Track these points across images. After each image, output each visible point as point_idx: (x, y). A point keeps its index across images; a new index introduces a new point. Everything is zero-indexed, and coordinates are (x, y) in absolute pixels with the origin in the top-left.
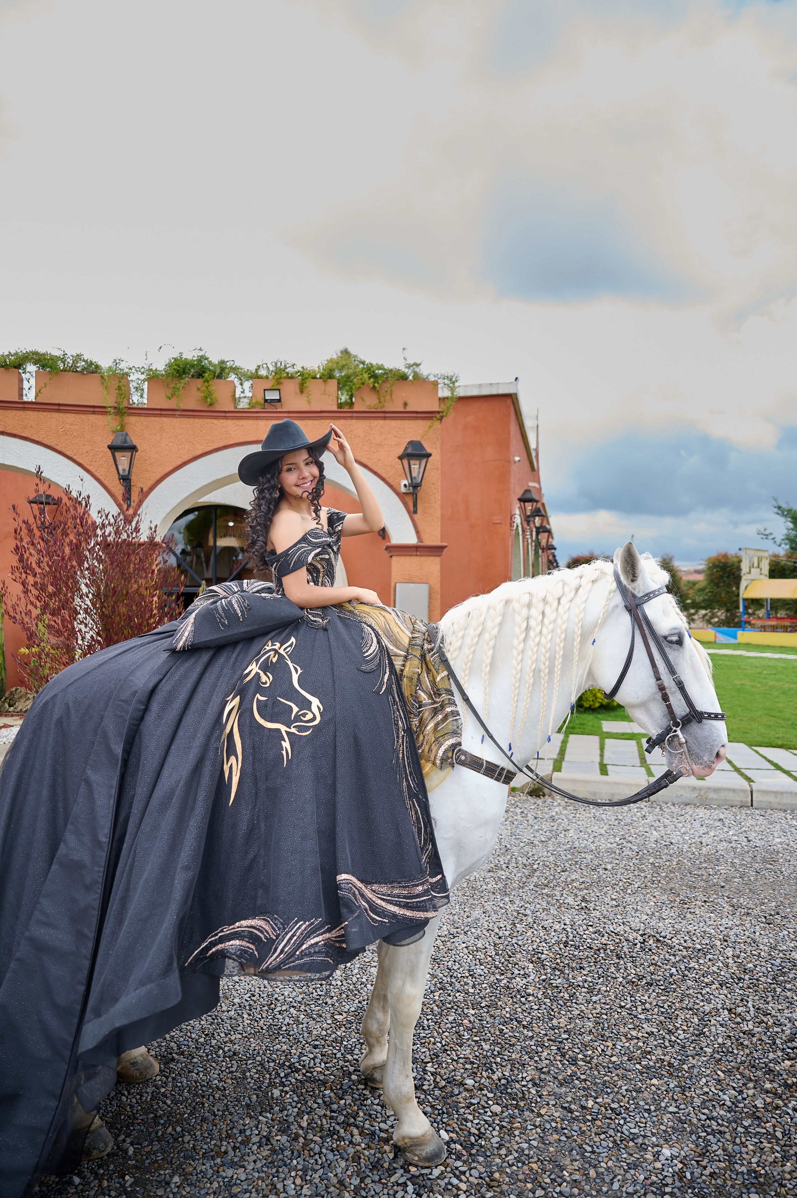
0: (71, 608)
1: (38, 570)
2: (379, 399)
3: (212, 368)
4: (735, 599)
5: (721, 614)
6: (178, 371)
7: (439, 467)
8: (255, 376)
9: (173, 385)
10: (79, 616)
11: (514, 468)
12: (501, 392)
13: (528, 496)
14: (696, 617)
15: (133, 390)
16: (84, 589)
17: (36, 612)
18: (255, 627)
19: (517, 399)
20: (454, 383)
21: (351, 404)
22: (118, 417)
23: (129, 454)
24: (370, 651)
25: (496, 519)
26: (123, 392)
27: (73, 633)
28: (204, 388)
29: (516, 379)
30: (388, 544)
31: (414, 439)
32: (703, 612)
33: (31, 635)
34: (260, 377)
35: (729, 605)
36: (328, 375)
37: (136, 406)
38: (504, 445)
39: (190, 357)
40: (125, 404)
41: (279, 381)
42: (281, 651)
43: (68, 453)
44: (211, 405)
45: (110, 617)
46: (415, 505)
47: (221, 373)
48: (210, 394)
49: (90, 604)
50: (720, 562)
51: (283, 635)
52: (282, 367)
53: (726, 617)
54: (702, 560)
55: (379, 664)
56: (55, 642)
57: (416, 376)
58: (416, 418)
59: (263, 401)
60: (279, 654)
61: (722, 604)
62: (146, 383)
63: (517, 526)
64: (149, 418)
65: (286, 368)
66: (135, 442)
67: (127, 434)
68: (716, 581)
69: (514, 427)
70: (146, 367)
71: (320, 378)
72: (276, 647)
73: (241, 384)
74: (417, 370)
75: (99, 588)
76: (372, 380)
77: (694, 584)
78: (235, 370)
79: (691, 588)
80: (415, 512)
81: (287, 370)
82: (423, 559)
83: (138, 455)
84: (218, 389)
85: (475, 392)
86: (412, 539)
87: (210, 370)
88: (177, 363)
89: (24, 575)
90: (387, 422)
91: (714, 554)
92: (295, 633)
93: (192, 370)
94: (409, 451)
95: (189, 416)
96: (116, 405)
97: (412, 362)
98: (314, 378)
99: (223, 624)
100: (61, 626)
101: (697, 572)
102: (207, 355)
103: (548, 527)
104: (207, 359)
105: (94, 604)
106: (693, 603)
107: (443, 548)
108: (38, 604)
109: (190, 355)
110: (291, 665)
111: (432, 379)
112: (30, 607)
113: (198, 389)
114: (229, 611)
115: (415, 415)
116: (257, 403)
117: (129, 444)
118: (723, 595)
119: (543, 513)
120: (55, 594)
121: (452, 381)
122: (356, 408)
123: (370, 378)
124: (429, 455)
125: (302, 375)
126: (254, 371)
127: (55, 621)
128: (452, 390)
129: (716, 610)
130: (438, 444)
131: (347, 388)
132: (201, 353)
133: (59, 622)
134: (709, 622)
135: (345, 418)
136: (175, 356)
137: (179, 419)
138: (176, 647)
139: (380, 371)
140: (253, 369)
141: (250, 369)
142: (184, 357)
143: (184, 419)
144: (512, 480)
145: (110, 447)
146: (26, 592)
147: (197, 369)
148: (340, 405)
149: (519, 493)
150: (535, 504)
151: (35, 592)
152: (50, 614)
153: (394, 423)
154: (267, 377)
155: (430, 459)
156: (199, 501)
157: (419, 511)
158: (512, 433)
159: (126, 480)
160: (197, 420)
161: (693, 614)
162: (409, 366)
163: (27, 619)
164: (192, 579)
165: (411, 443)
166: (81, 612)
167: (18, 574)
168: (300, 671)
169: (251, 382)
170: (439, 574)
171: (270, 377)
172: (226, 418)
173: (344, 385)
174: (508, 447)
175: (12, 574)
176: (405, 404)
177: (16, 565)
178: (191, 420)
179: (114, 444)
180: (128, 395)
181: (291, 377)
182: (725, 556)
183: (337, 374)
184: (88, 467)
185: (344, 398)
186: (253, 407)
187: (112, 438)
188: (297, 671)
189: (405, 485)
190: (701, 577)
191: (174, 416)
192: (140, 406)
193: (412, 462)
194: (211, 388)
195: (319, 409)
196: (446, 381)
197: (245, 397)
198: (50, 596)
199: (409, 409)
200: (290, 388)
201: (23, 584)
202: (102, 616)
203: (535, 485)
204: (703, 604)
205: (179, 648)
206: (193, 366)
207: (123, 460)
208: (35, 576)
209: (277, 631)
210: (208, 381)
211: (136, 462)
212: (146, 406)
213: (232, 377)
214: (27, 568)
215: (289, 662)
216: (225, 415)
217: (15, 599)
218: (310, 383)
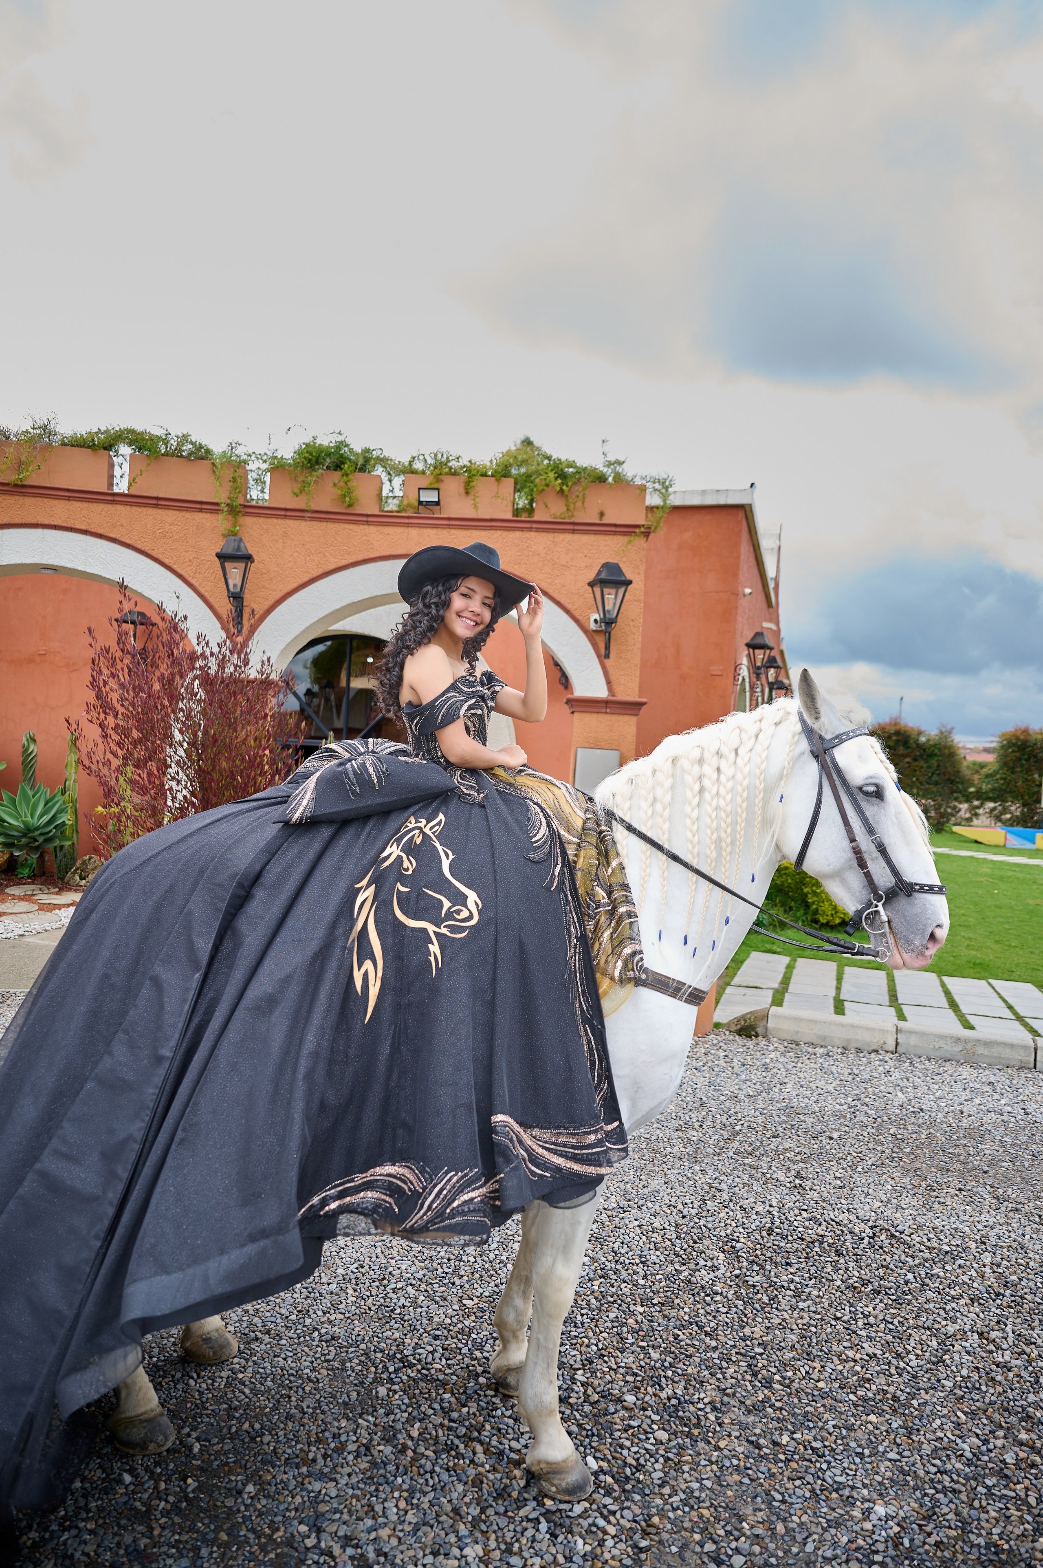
0: (159, 759)
1: (121, 710)
2: (567, 506)
3: (353, 458)
4: (1036, 789)
5: (1016, 809)
6: (310, 461)
7: (642, 598)
8: (409, 470)
9: (301, 478)
10: (170, 770)
11: (743, 602)
12: (731, 501)
13: (759, 641)
14: (981, 811)
15: (252, 482)
16: (178, 736)
17: (116, 763)
18: (395, 798)
19: (751, 511)
20: (667, 488)
21: (531, 511)
22: (230, 518)
23: (242, 565)
24: (539, 836)
25: (715, 669)
26: (239, 484)
27: (161, 792)
28: (342, 484)
29: (752, 485)
30: (570, 696)
31: (611, 561)
32: (991, 805)
33: (109, 791)
34: (414, 472)
35: (1027, 798)
36: (502, 472)
37: (254, 503)
38: (731, 572)
39: (325, 443)
40: (241, 501)
41: (438, 478)
42: (427, 830)
43: (167, 561)
44: (350, 506)
45: (208, 773)
46: (607, 647)
47: (364, 465)
48: (350, 492)
49: (184, 755)
50: (1018, 739)
51: (430, 810)
52: (444, 459)
53: (1022, 812)
54: (993, 735)
55: (550, 853)
56: (138, 801)
57: (618, 478)
58: (615, 533)
59: (416, 504)
60: (424, 834)
61: (1017, 796)
62: (269, 474)
63: (744, 679)
64: (269, 520)
65: (448, 461)
66: (251, 551)
67: (241, 540)
68: (1011, 765)
69: (745, 549)
70: (270, 454)
71: (492, 476)
72: (422, 825)
73: (390, 481)
74: (619, 469)
75: (195, 735)
76: (559, 481)
77: (982, 766)
78: (383, 461)
79: (977, 772)
80: (607, 656)
81: (450, 464)
82: (615, 718)
83: (253, 567)
84: (361, 485)
85: (696, 501)
86: (600, 692)
87: (350, 460)
88: (310, 449)
89: (102, 715)
90: (577, 537)
91: (1010, 728)
92: (443, 808)
93: (328, 460)
94: (603, 576)
95: (321, 520)
96: (229, 501)
97: (613, 459)
98: (484, 475)
99: (354, 793)
100: (147, 782)
101: (987, 750)
102: (348, 441)
103: (786, 681)
104: (347, 446)
105: (189, 756)
106: (977, 792)
107: (640, 705)
108: (120, 752)
109: (326, 440)
110: (440, 848)
111: (638, 481)
112: (109, 756)
113: (335, 485)
114: (362, 776)
115: (613, 529)
116: (409, 505)
117: (243, 552)
118: (1020, 783)
119: (780, 663)
120: (140, 741)
121: (665, 486)
122: (537, 517)
123: (556, 479)
124: (629, 583)
125: (469, 470)
126: (407, 464)
127: (139, 775)
128: (665, 497)
129: (1009, 804)
130: (642, 568)
131: (526, 490)
132: (340, 438)
133: (145, 776)
134: (998, 819)
135: (522, 529)
136: (307, 441)
137: (308, 523)
138: (291, 819)
139: (571, 470)
140: (406, 460)
141: (402, 461)
142: (318, 442)
143: (314, 523)
144: (740, 619)
145: (219, 556)
146: (105, 736)
147: (334, 458)
148: (517, 512)
149: (748, 636)
150: (768, 651)
151: (116, 737)
152: (134, 766)
153: (585, 538)
154: (423, 472)
155: (630, 587)
156: (331, 628)
157: (612, 655)
158: (742, 557)
159: (237, 598)
160: (330, 525)
161: (978, 807)
162: (609, 464)
163: (105, 771)
164: (318, 729)
165: (606, 566)
166: (173, 765)
167: (95, 714)
168: (451, 857)
169: (402, 477)
170: (634, 739)
171: (428, 472)
172: (368, 523)
173: (522, 488)
174: (736, 575)
175: (88, 713)
176: (602, 514)
177: (93, 702)
178: (324, 525)
179: (224, 551)
180: (246, 489)
181: (454, 473)
182: (1026, 731)
183: (514, 471)
184: (190, 579)
185: (522, 503)
186: (404, 510)
187: (222, 543)
188: (447, 856)
189: (596, 621)
190: (990, 758)
191: (302, 518)
192: (261, 503)
193: (606, 590)
194: (350, 484)
195: (488, 517)
196: (657, 486)
197: (394, 497)
198: (135, 743)
199: (605, 520)
200: (452, 487)
201: (101, 725)
202: (200, 771)
203: (773, 626)
204: (991, 795)
205: (294, 820)
206: (329, 455)
207: (235, 572)
208: (116, 716)
209: (421, 804)
210: (347, 475)
211: (250, 576)
212: (266, 504)
213: (379, 471)
214: (106, 707)
215: (437, 845)
216: (367, 519)
217: (91, 745)
218: (479, 482)
